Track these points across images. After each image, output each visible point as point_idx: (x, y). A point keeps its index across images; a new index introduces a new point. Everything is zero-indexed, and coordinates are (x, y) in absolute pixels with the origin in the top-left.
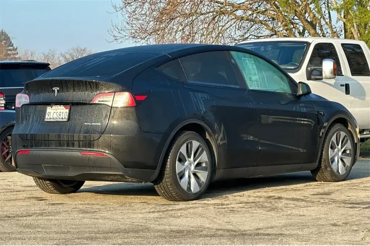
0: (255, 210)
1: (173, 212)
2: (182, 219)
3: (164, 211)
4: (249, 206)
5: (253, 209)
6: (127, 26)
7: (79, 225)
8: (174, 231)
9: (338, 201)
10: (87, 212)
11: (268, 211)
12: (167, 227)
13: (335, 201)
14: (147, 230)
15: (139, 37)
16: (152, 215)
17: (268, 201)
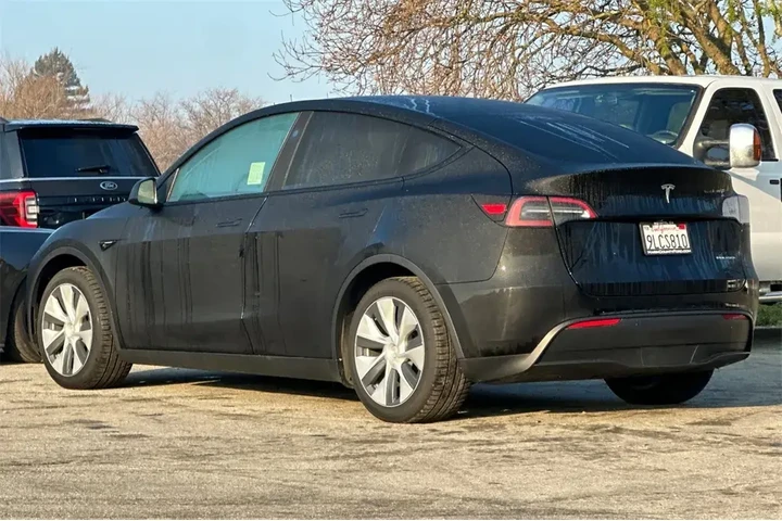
0: (560, 456)
1: (379, 459)
2: (394, 473)
3: (359, 456)
4: (547, 448)
5: (555, 454)
6: (316, 45)
7: (165, 484)
8: (370, 502)
9: (745, 439)
10: (189, 457)
11: (586, 459)
12: (357, 492)
13: (737, 439)
14: (310, 499)
15: (340, 70)
16: (330, 465)
17: (592, 437)
